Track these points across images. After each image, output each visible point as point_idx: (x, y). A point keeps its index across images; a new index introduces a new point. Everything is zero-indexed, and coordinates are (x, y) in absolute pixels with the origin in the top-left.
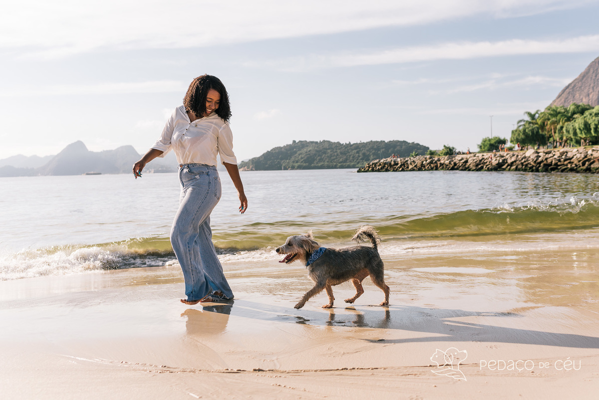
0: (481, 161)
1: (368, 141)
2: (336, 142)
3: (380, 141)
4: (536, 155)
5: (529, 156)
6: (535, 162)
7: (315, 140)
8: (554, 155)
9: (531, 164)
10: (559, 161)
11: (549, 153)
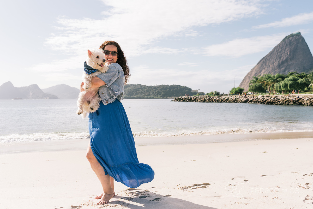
0: (235, 99)
1: (160, 85)
2: (144, 85)
3: (166, 85)
4: (263, 97)
5: (259, 98)
6: (263, 101)
7: (133, 84)
8: (271, 98)
9: (260, 102)
10: (274, 100)
11: (269, 97)
